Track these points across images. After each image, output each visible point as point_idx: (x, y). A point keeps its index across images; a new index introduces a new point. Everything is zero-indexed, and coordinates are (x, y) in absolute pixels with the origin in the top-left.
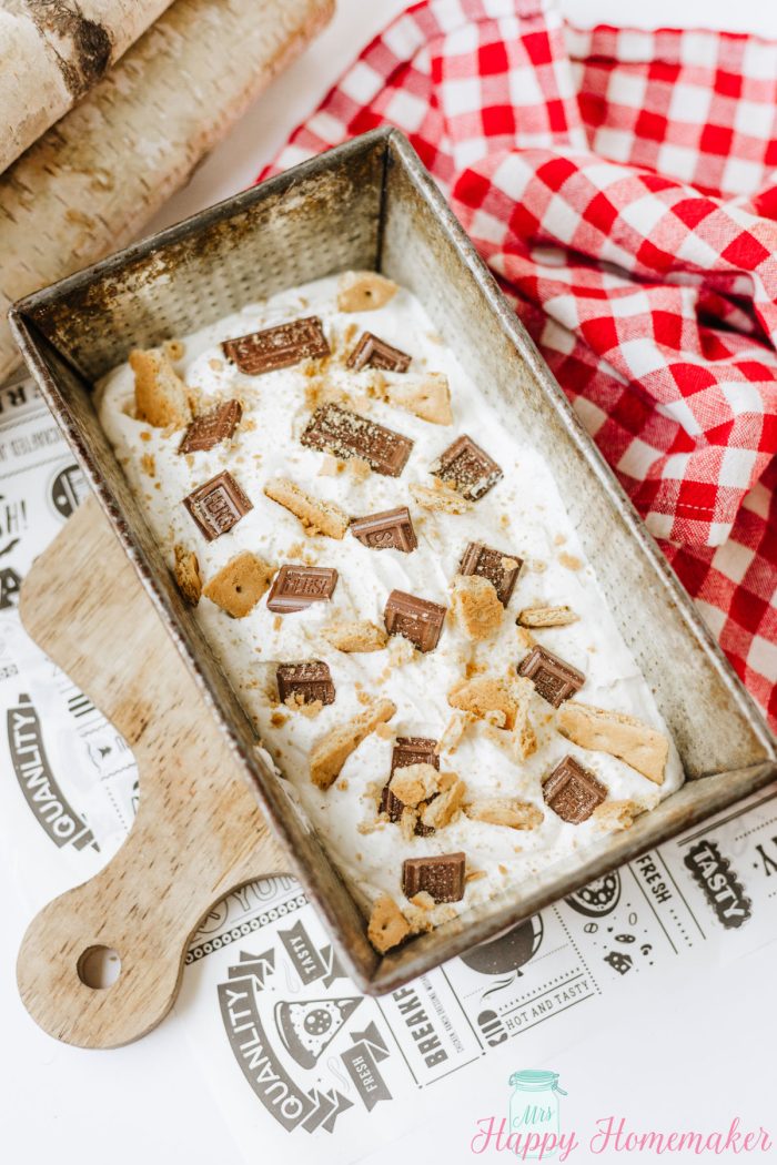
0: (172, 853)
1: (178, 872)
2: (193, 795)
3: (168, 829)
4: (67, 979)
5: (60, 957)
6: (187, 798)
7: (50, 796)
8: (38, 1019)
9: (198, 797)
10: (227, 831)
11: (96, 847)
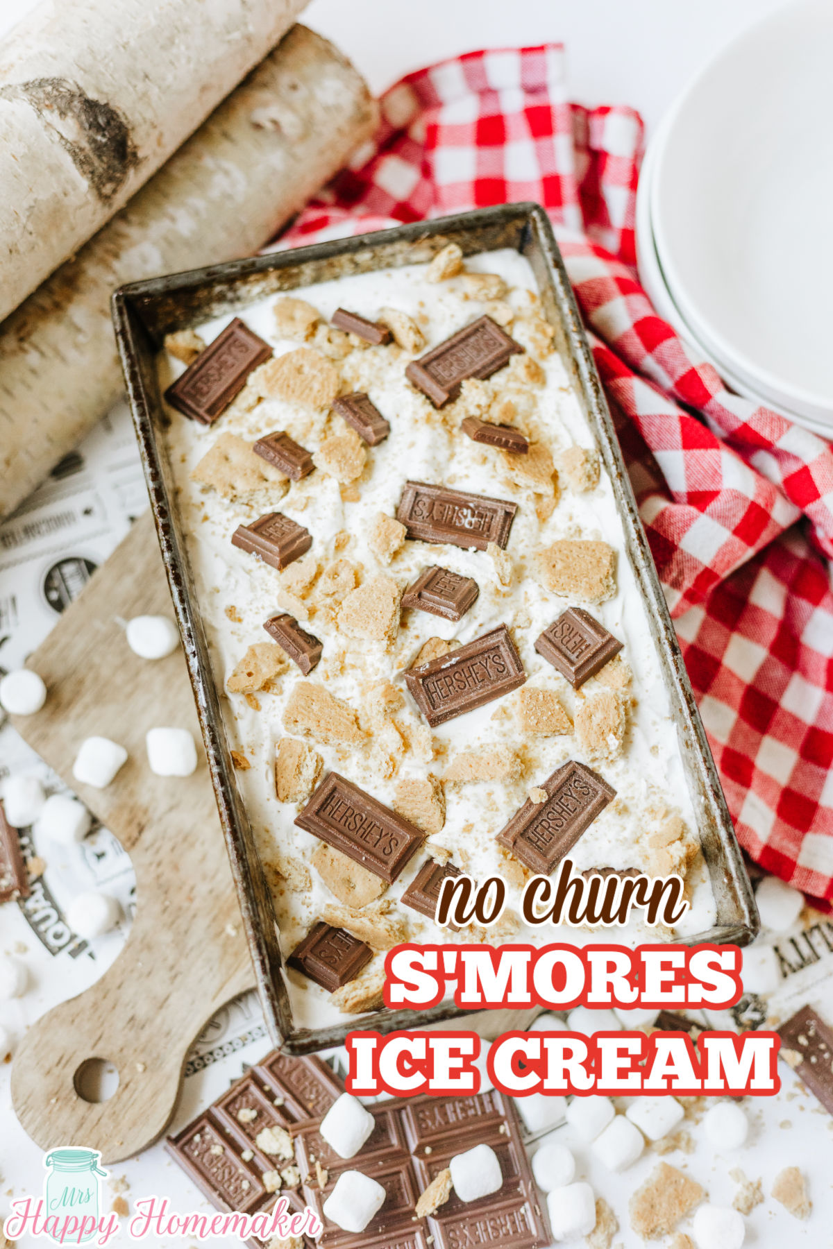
0: (170, 961)
1: (177, 981)
2: (191, 900)
3: (166, 937)
4: (63, 1094)
5: (56, 1071)
6: (186, 904)
7: (43, 904)
8: (33, 1135)
9: (197, 903)
11: (91, 955)
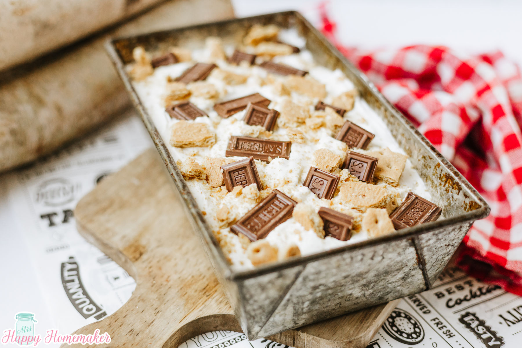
0: (155, 306)
1: (159, 315)
2: (167, 281)
3: (154, 296)
6: (165, 283)
7: (82, 296)
9: (171, 283)
10: (189, 296)
